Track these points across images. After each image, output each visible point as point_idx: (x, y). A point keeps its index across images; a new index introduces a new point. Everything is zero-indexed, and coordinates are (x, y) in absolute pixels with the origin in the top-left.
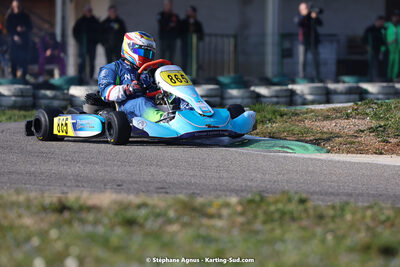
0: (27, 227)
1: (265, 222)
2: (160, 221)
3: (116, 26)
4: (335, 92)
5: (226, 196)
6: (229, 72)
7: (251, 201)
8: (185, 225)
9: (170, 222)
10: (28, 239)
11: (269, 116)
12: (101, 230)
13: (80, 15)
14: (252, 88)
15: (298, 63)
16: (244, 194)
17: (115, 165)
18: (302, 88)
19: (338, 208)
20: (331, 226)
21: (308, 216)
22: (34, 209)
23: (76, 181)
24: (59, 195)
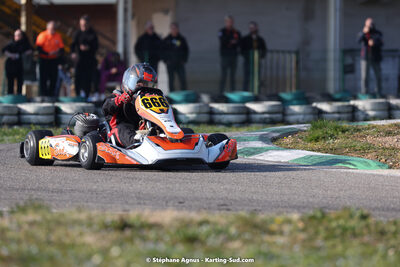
0: (89, 245)
1: (326, 239)
2: (221, 238)
3: (178, 43)
4: (397, 108)
5: (287, 212)
6: (291, 89)
7: (313, 218)
8: (246, 242)
9: (231, 238)
10: (89, 257)
11: (331, 132)
12: (162, 247)
14: (314, 104)
15: (360, 79)
16: (306, 211)
17: (176, 182)
18: (364, 104)
20: (393, 242)
21: (370, 232)
22: (96, 227)
23: (139, 198)
24: (121, 213)
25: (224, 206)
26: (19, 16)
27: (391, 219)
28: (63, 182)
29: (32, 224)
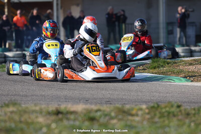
0: (40, 123)
1: (160, 118)
2: (107, 118)
4: (195, 51)
5: (140, 104)
7: (153, 107)
8: (120, 120)
9: (112, 118)
10: (41, 129)
11: (161, 64)
12: (77, 123)
13: (66, 16)
16: (149, 104)
17: (84, 91)
18: (178, 50)
19: (196, 109)
20: (193, 119)
21: (182, 114)
22: (44, 114)
23: (65, 99)
24: (57, 106)
25: (108, 102)
26: (4, 8)
27: (193, 107)
28: (28, 91)
29: (12, 112)
